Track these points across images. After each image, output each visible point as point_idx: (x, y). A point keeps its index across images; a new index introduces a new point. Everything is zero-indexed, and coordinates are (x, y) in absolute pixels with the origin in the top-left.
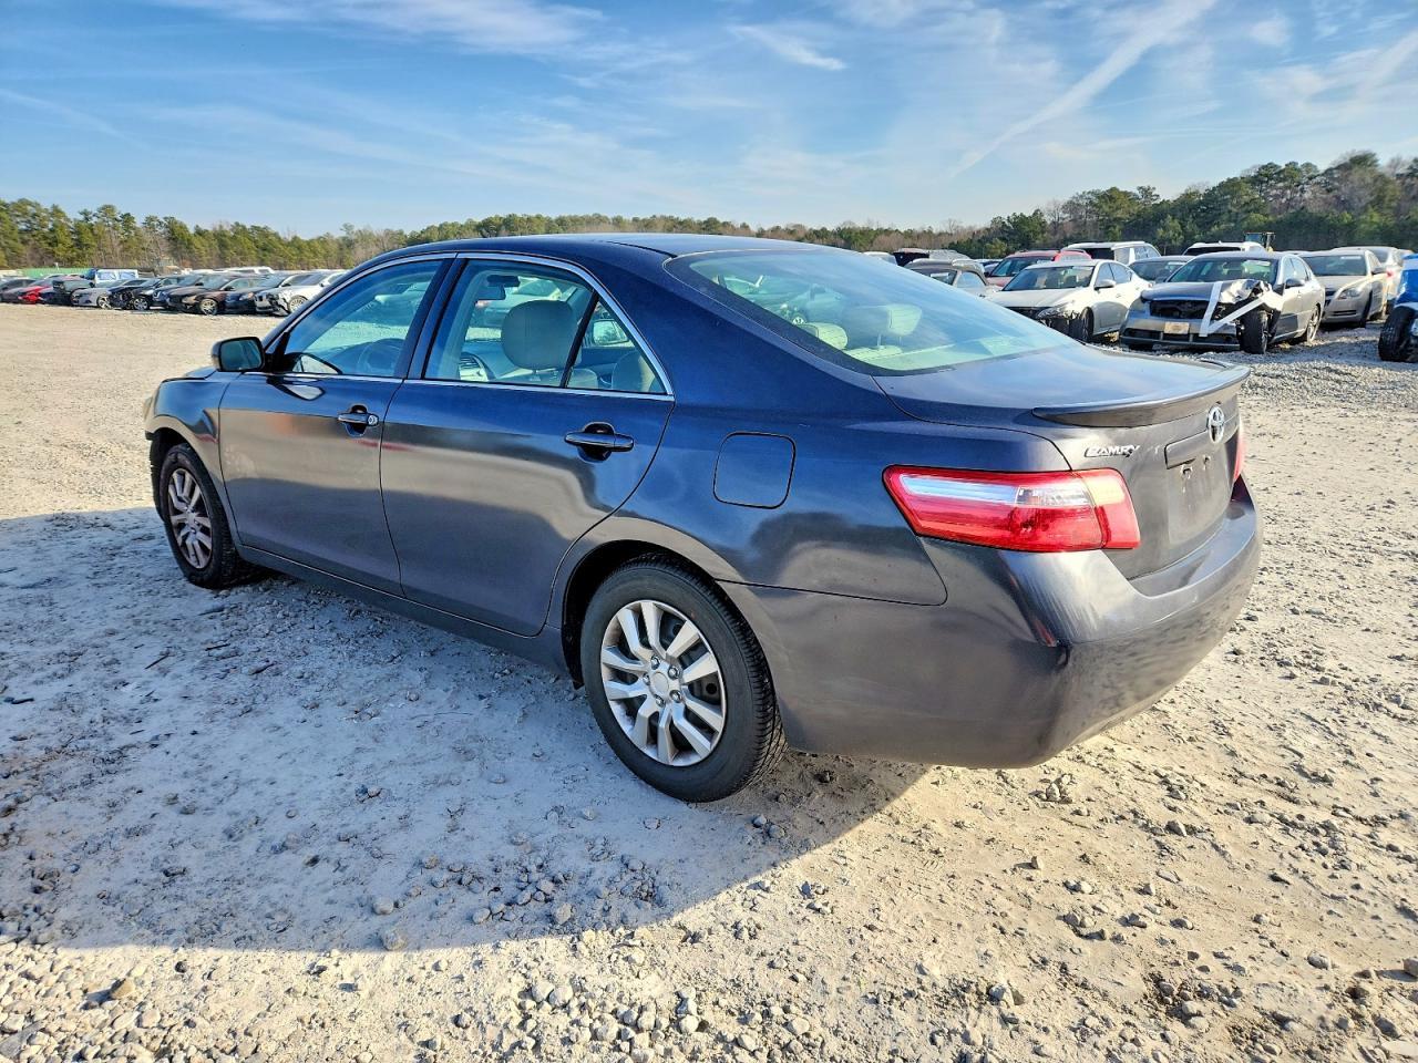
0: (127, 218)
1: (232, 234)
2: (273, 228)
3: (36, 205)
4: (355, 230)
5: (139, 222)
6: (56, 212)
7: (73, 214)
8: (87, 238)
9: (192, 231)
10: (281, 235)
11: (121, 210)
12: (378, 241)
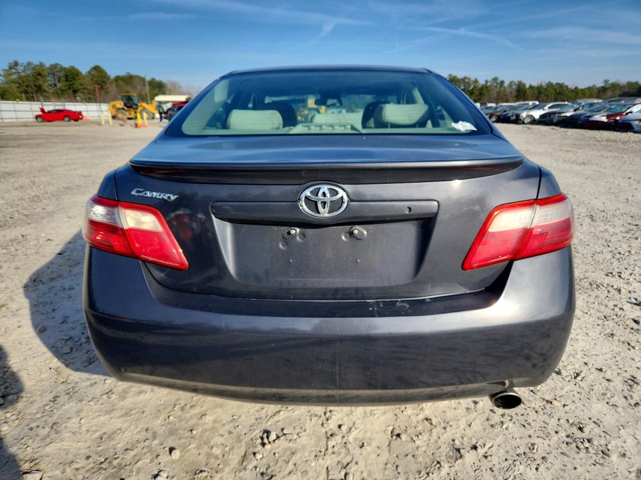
0: (502, 82)
1: (545, 87)
2: (566, 84)
3: (469, 79)
4: (610, 82)
5: (506, 84)
6: (476, 81)
7: (482, 82)
8: (484, 91)
9: (527, 86)
10: (569, 87)
11: (500, 79)
12: (623, 87)
